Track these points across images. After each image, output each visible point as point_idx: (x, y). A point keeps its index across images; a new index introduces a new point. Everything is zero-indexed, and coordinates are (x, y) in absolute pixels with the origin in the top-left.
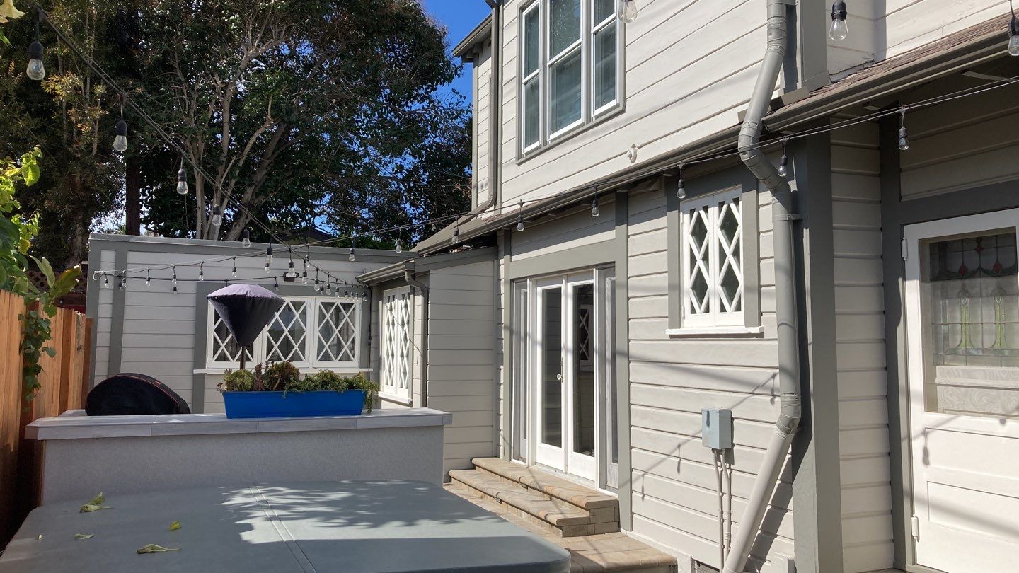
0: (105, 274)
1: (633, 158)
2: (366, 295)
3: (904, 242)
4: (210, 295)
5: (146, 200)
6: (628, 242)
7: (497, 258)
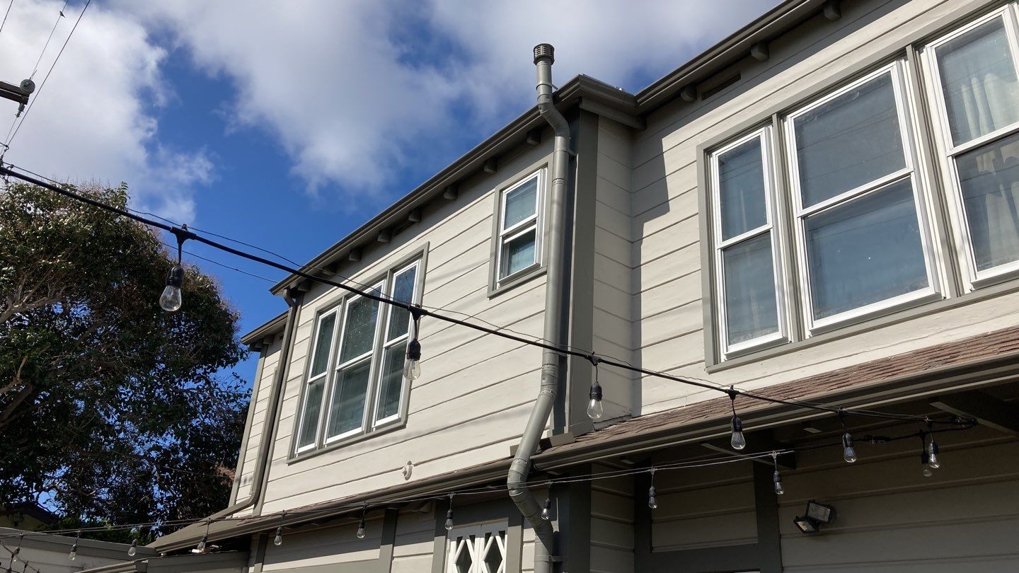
1: (408, 475)
6: (391, 564)
7: (248, 566)
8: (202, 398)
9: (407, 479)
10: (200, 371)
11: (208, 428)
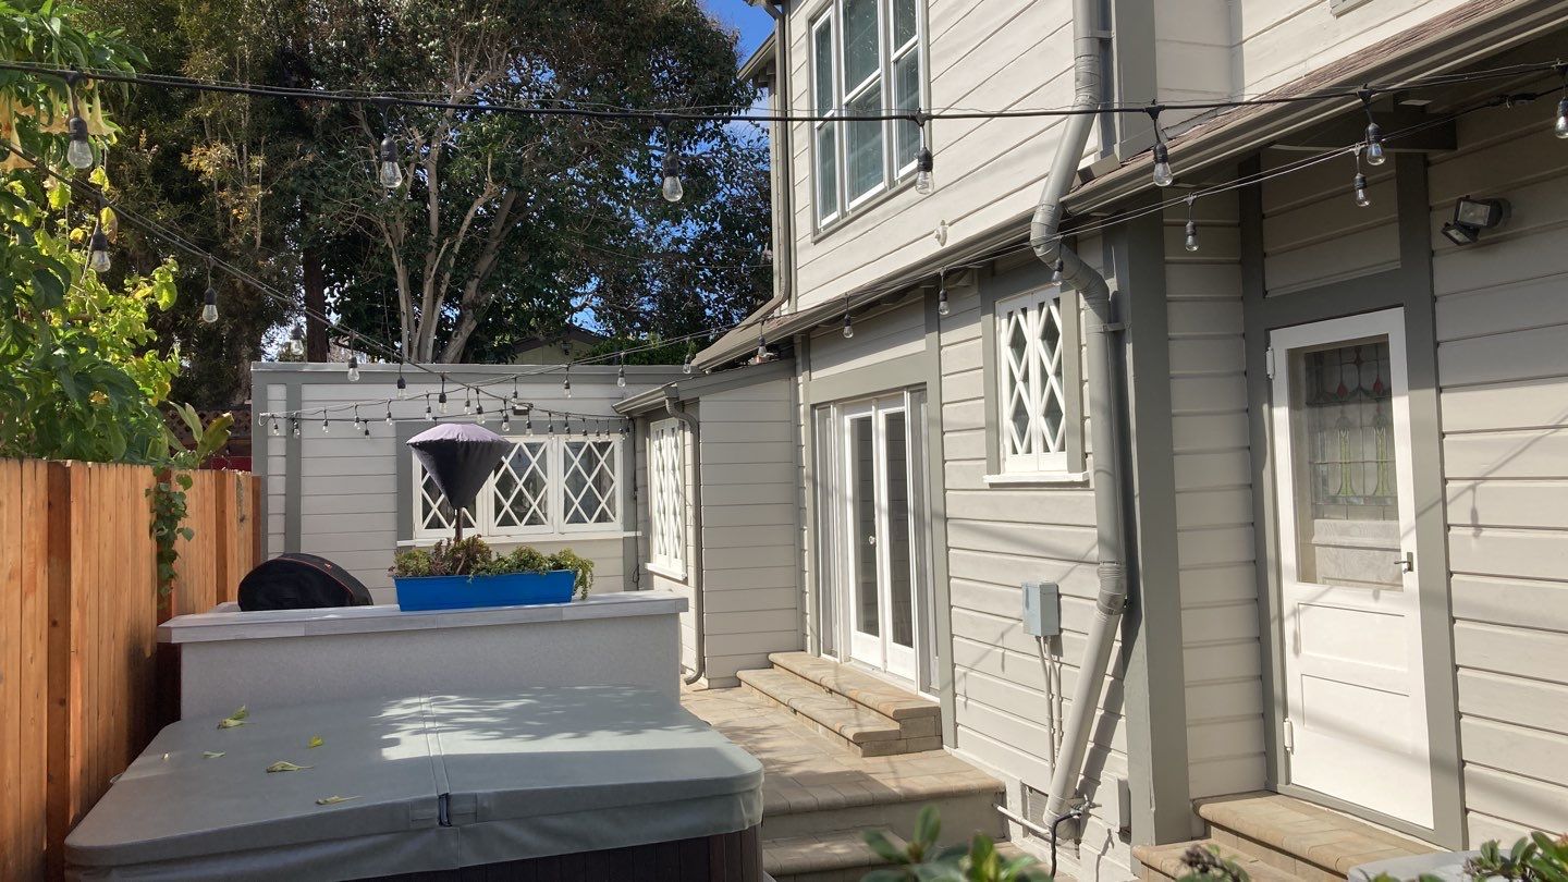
0: (273, 416)
1: (942, 239)
2: (628, 430)
3: (1269, 354)
4: (412, 440)
5: (335, 302)
6: (940, 355)
7: (795, 375)
8: (720, 162)
9: (943, 245)
10: (710, 125)
11: (737, 201)
